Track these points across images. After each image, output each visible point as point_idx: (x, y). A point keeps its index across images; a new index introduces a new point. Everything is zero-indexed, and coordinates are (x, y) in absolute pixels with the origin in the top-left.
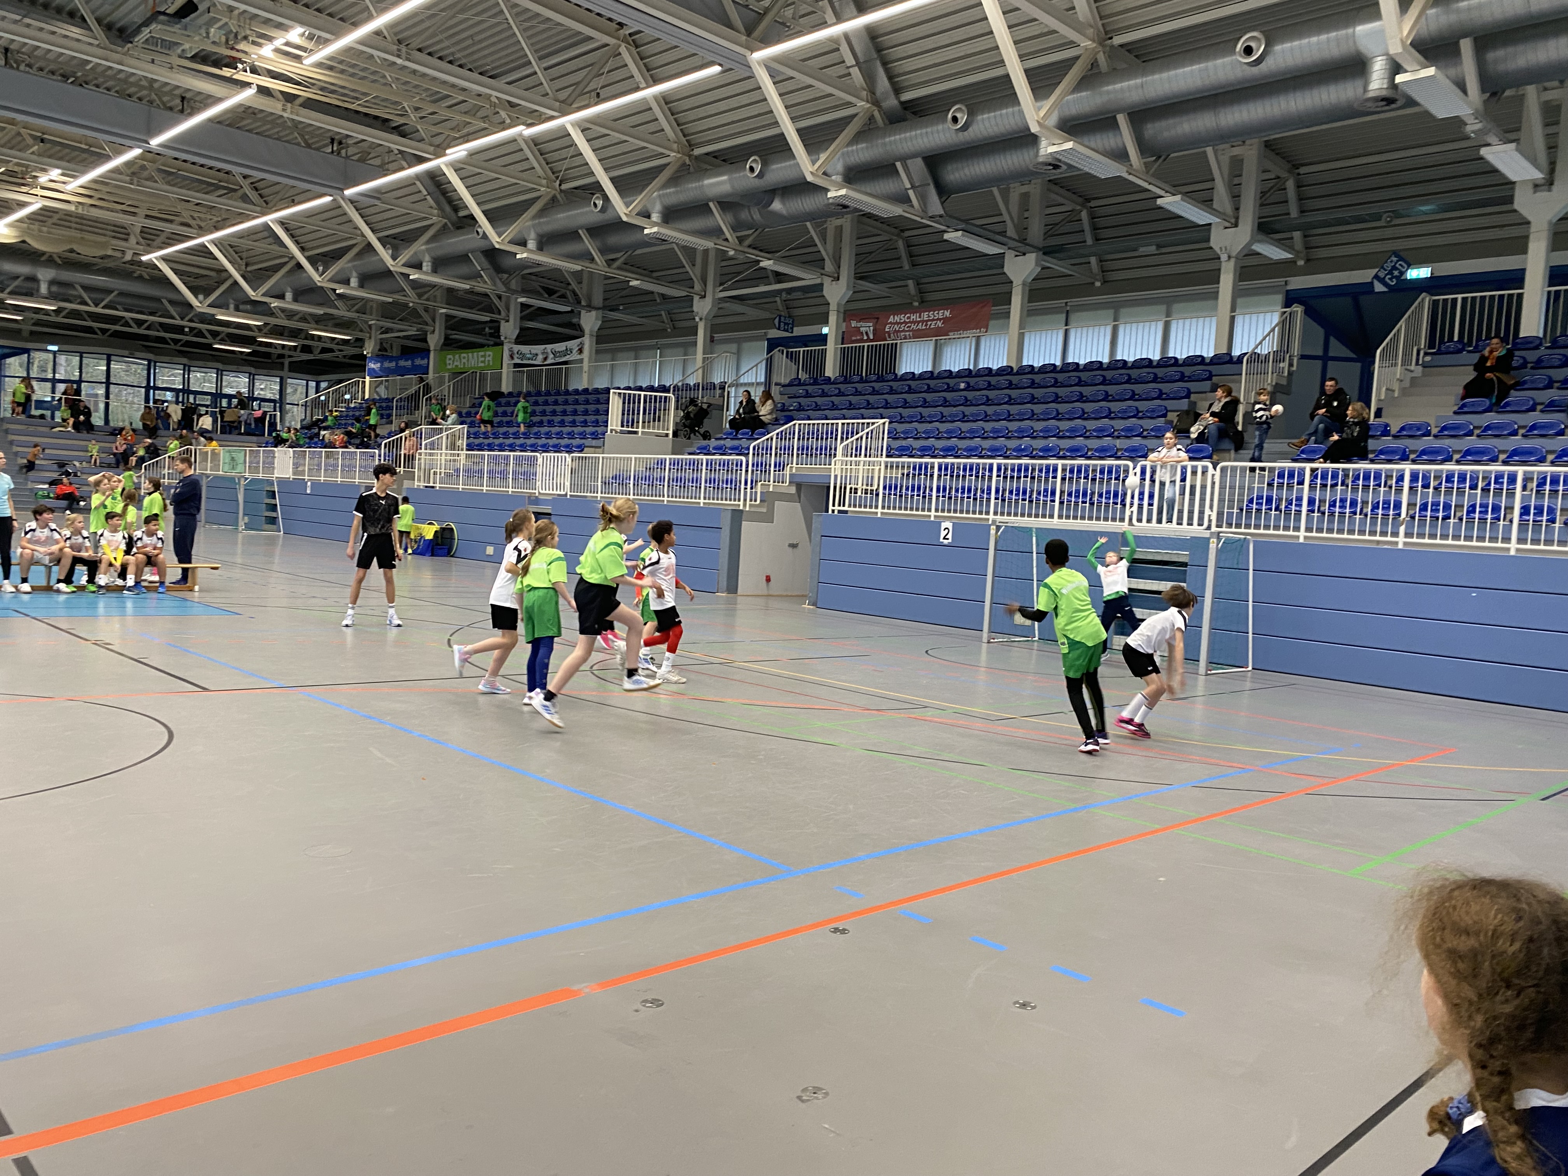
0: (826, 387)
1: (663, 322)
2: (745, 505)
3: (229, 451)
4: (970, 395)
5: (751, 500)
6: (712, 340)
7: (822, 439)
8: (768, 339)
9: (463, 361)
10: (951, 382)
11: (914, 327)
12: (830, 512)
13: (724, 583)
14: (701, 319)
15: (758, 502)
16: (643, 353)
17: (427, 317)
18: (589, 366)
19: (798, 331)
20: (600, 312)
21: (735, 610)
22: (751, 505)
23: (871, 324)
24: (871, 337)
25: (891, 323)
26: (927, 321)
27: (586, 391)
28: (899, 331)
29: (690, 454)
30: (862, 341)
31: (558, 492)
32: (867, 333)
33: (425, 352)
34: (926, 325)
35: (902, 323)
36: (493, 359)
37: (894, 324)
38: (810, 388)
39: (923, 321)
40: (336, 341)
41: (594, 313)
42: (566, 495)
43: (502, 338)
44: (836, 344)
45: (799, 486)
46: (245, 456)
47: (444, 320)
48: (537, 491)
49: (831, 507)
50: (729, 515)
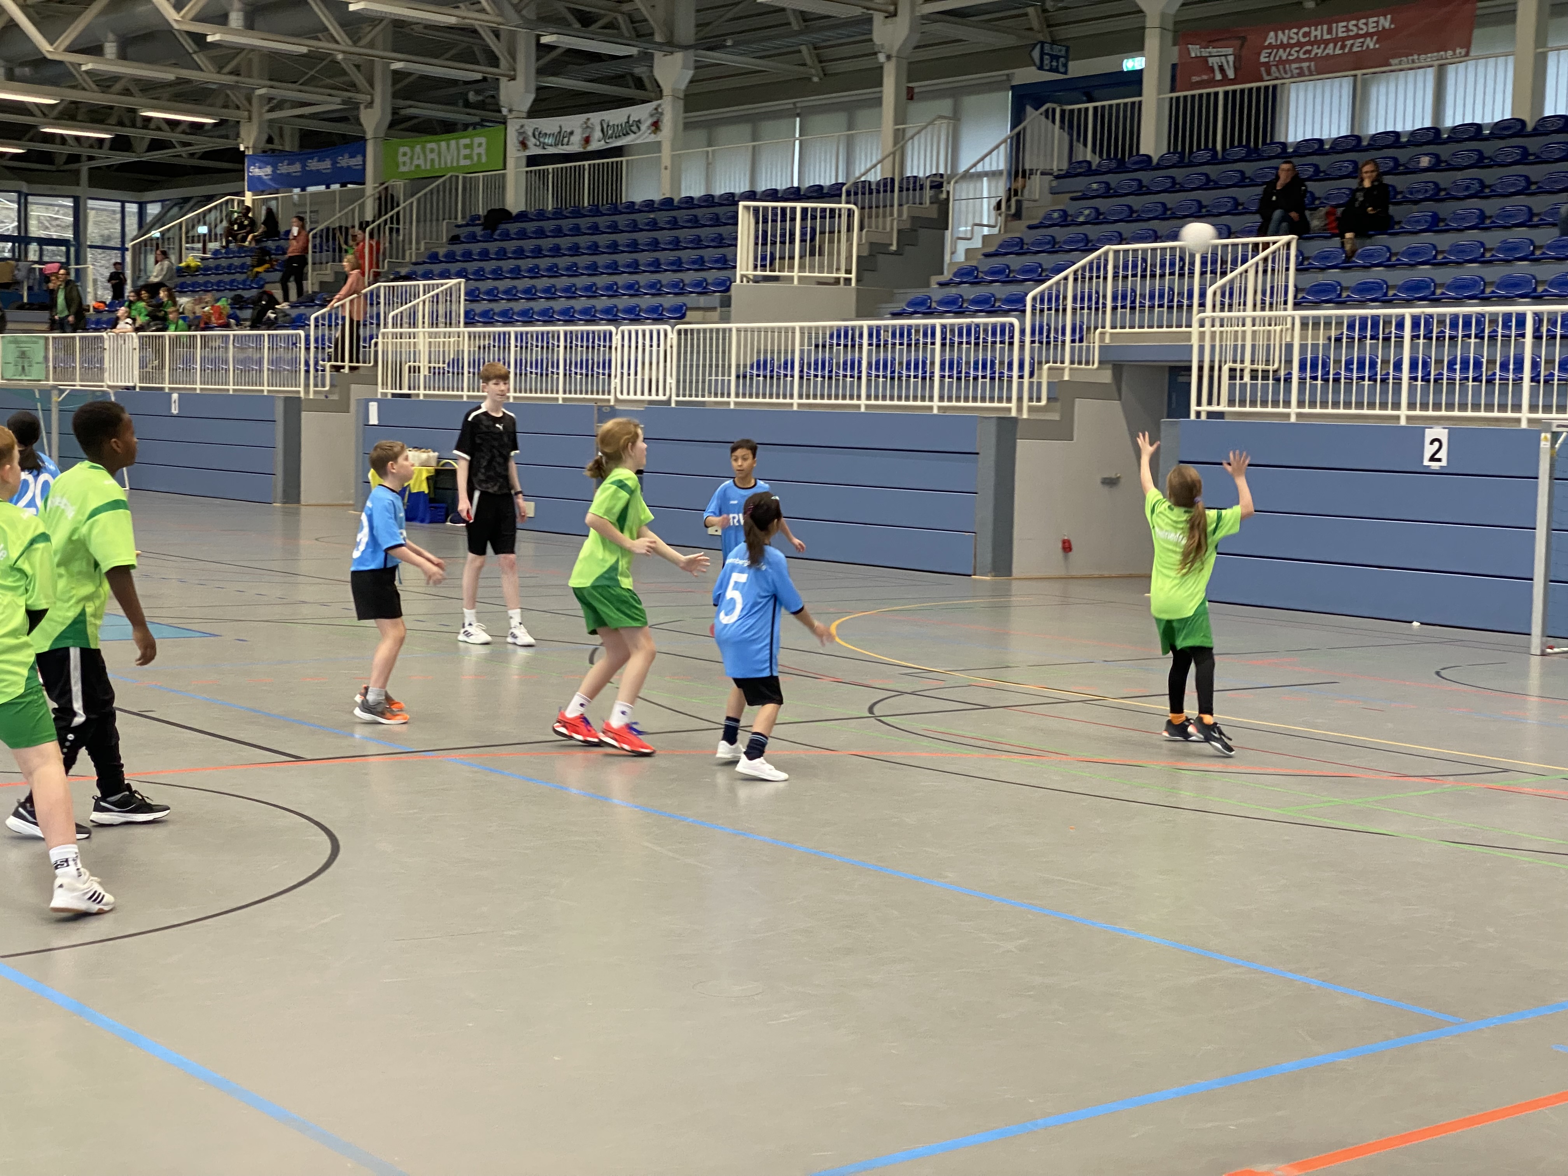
0: (1145, 177)
1: (804, 65)
2: (1020, 409)
3: (16, 341)
4: (1444, 179)
5: (1031, 399)
6: (911, 95)
7: (1153, 276)
8: (1013, 88)
9: (430, 156)
10: (1403, 155)
11: (1317, 51)
12: (1193, 416)
13: (986, 556)
14: (889, 57)
15: (1044, 402)
16: (767, 126)
17: (359, 79)
18: (673, 157)
19: (1078, 68)
20: (691, 52)
21: (1007, 606)
22: (1031, 409)
23: (1230, 51)
24: (1231, 74)
25: (1270, 46)
26: (1344, 39)
27: (668, 203)
28: (1288, 61)
29: (896, 315)
30: (1212, 83)
31: (654, 397)
32: (1221, 69)
33: (357, 144)
34: (1343, 47)
35: (1292, 46)
36: (488, 150)
37: (1278, 47)
38: (1113, 179)
39: (1335, 41)
40: (180, 129)
41: (679, 56)
42: (668, 402)
43: (505, 111)
44: (1160, 92)
45: (1118, 368)
46: (46, 349)
47: (389, 82)
48: (612, 397)
49: (1194, 408)
50: (992, 428)
